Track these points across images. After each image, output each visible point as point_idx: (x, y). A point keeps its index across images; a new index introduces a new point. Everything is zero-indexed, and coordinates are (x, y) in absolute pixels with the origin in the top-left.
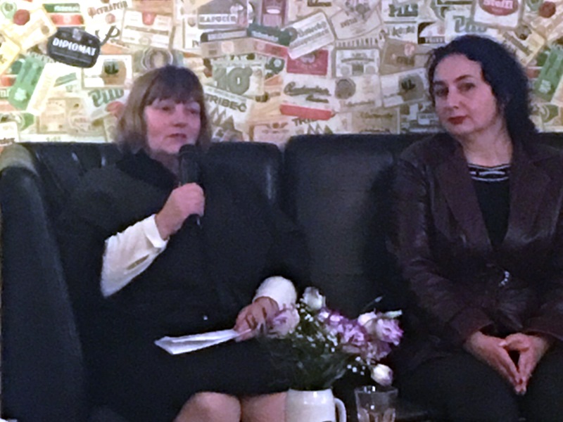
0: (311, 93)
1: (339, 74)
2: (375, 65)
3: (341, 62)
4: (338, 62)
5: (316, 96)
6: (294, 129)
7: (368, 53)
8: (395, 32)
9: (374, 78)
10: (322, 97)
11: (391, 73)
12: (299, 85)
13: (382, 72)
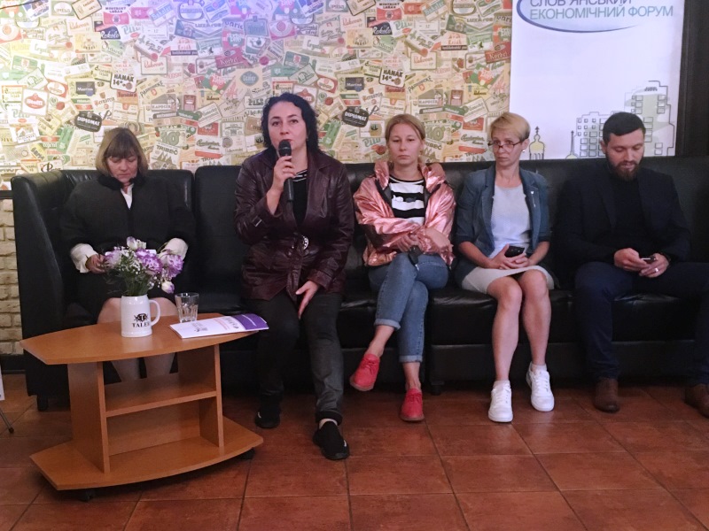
0: (210, 145)
1: (224, 135)
2: (242, 130)
3: (225, 129)
4: (223, 129)
5: (213, 146)
6: (202, 163)
7: (239, 124)
8: (252, 113)
9: (242, 137)
10: (216, 147)
11: (250, 134)
12: (204, 141)
13: (246, 134)
